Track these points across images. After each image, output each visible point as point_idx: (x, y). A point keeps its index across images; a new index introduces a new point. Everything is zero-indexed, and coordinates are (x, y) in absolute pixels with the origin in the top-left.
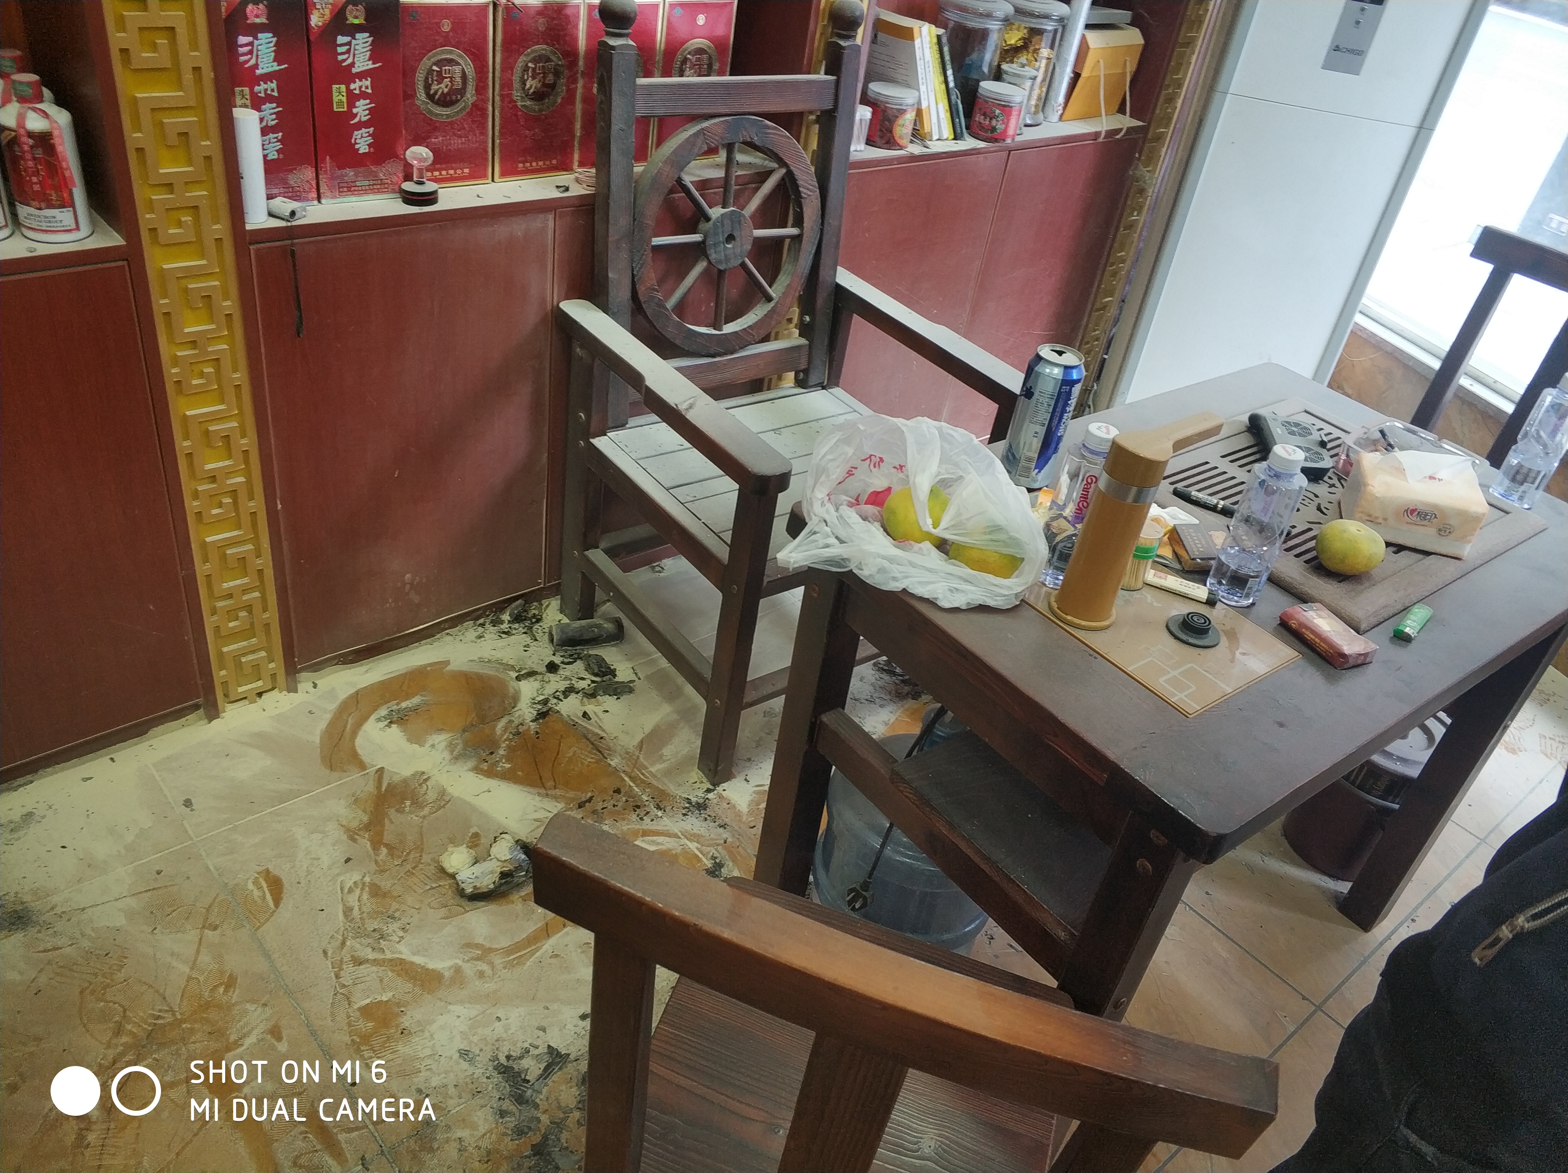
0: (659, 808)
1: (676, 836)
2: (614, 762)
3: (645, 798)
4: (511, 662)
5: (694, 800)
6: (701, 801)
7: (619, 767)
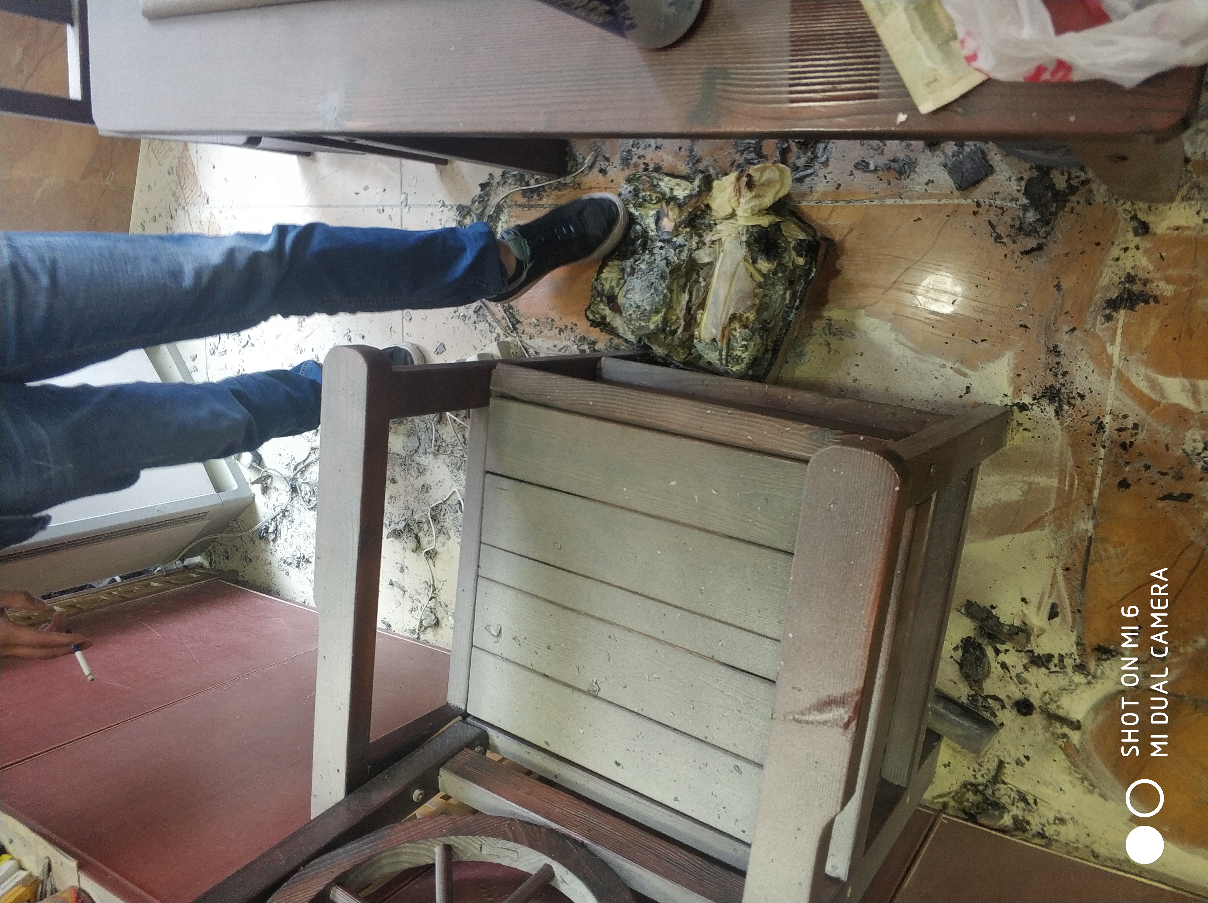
0: (1101, 427)
1: (1120, 375)
2: (1086, 526)
3: (1102, 452)
4: (1060, 756)
5: (1050, 410)
6: (1044, 402)
7: (1088, 514)
